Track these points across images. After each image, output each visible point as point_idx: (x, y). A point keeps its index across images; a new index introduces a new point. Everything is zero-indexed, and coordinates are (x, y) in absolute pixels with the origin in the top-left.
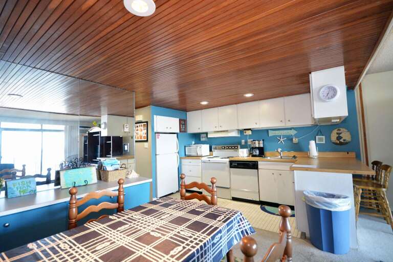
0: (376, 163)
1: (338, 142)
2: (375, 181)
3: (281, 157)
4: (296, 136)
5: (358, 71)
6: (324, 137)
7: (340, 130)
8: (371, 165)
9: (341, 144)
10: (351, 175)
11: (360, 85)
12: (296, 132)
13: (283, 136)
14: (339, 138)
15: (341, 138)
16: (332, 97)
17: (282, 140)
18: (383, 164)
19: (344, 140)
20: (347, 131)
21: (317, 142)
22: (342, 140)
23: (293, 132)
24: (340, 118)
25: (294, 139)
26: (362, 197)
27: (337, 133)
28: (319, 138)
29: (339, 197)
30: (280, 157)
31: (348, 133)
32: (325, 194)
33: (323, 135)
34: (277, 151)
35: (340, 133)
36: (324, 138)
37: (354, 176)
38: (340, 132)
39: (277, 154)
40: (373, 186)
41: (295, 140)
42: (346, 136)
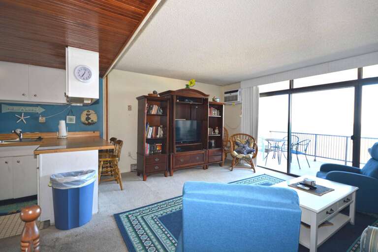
0: (113, 139)
1: (87, 122)
2: (111, 153)
3: (20, 139)
4: (43, 115)
5: (108, 62)
6: (74, 117)
7: (89, 112)
8: (109, 141)
9: (89, 124)
10: (97, 151)
11: (107, 76)
12: (44, 110)
13: (24, 113)
14: (88, 119)
15: (90, 118)
16: (87, 79)
17: (22, 118)
18: (118, 139)
19: (92, 121)
20: (94, 113)
21: (67, 122)
22: (90, 121)
23: (40, 110)
24: (92, 99)
25: (40, 118)
26: (103, 168)
27: (87, 115)
28: (70, 118)
29: (86, 173)
30: (18, 139)
31: (95, 115)
32: (73, 173)
33: (74, 116)
34: (15, 132)
35: (89, 115)
36: (75, 119)
37: (100, 151)
38: (89, 113)
39: (14, 136)
40: (109, 158)
41: (42, 119)
42: (94, 117)
